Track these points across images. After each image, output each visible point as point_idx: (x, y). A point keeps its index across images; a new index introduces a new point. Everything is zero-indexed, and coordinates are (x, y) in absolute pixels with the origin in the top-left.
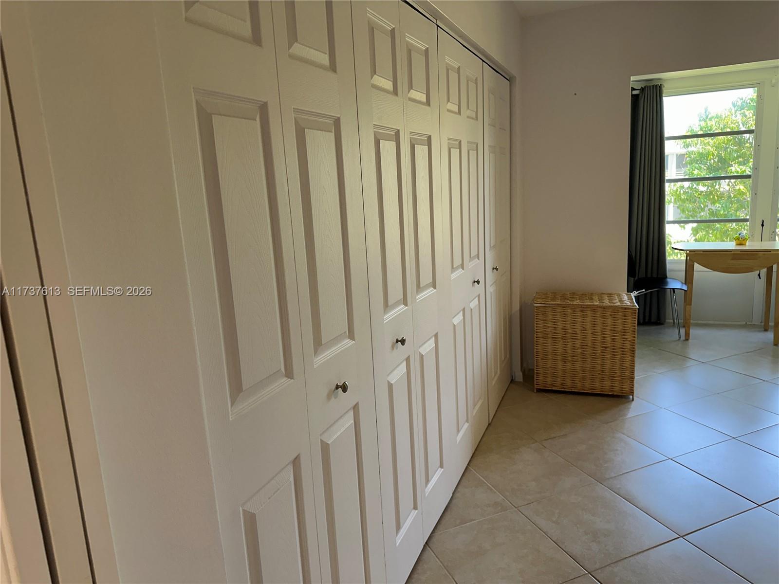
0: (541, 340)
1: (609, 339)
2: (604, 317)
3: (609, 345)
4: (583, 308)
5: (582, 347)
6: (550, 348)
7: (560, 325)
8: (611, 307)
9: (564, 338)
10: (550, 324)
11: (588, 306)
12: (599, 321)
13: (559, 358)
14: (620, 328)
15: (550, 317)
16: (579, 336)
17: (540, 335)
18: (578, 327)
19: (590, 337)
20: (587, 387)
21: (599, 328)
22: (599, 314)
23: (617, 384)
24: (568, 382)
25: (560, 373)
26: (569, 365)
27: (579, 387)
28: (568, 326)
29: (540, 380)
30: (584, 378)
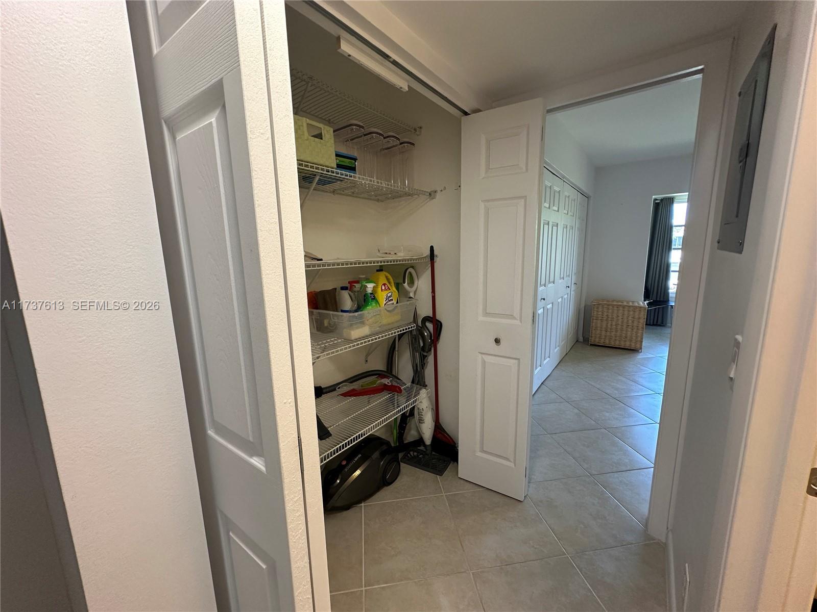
0: (595, 321)
1: (630, 322)
2: (629, 311)
3: (630, 325)
4: (618, 306)
5: (616, 325)
6: (599, 325)
7: (605, 314)
8: (633, 306)
9: (607, 320)
10: (600, 313)
11: (620, 305)
12: (626, 313)
13: (603, 329)
14: (637, 317)
15: (600, 310)
16: (615, 319)
17: (595, 318)
18: (615, 315)
19: (620, 320)
20: (617, 344)
21: (625, 316)
22: (626, 309)
23: (633, 344)
24: (607, 341)
25: (603, 337)
26: (608, 334)
27: (612, 344)
28: (610, 314)
29: (592, 340)
30: (615, 340)
